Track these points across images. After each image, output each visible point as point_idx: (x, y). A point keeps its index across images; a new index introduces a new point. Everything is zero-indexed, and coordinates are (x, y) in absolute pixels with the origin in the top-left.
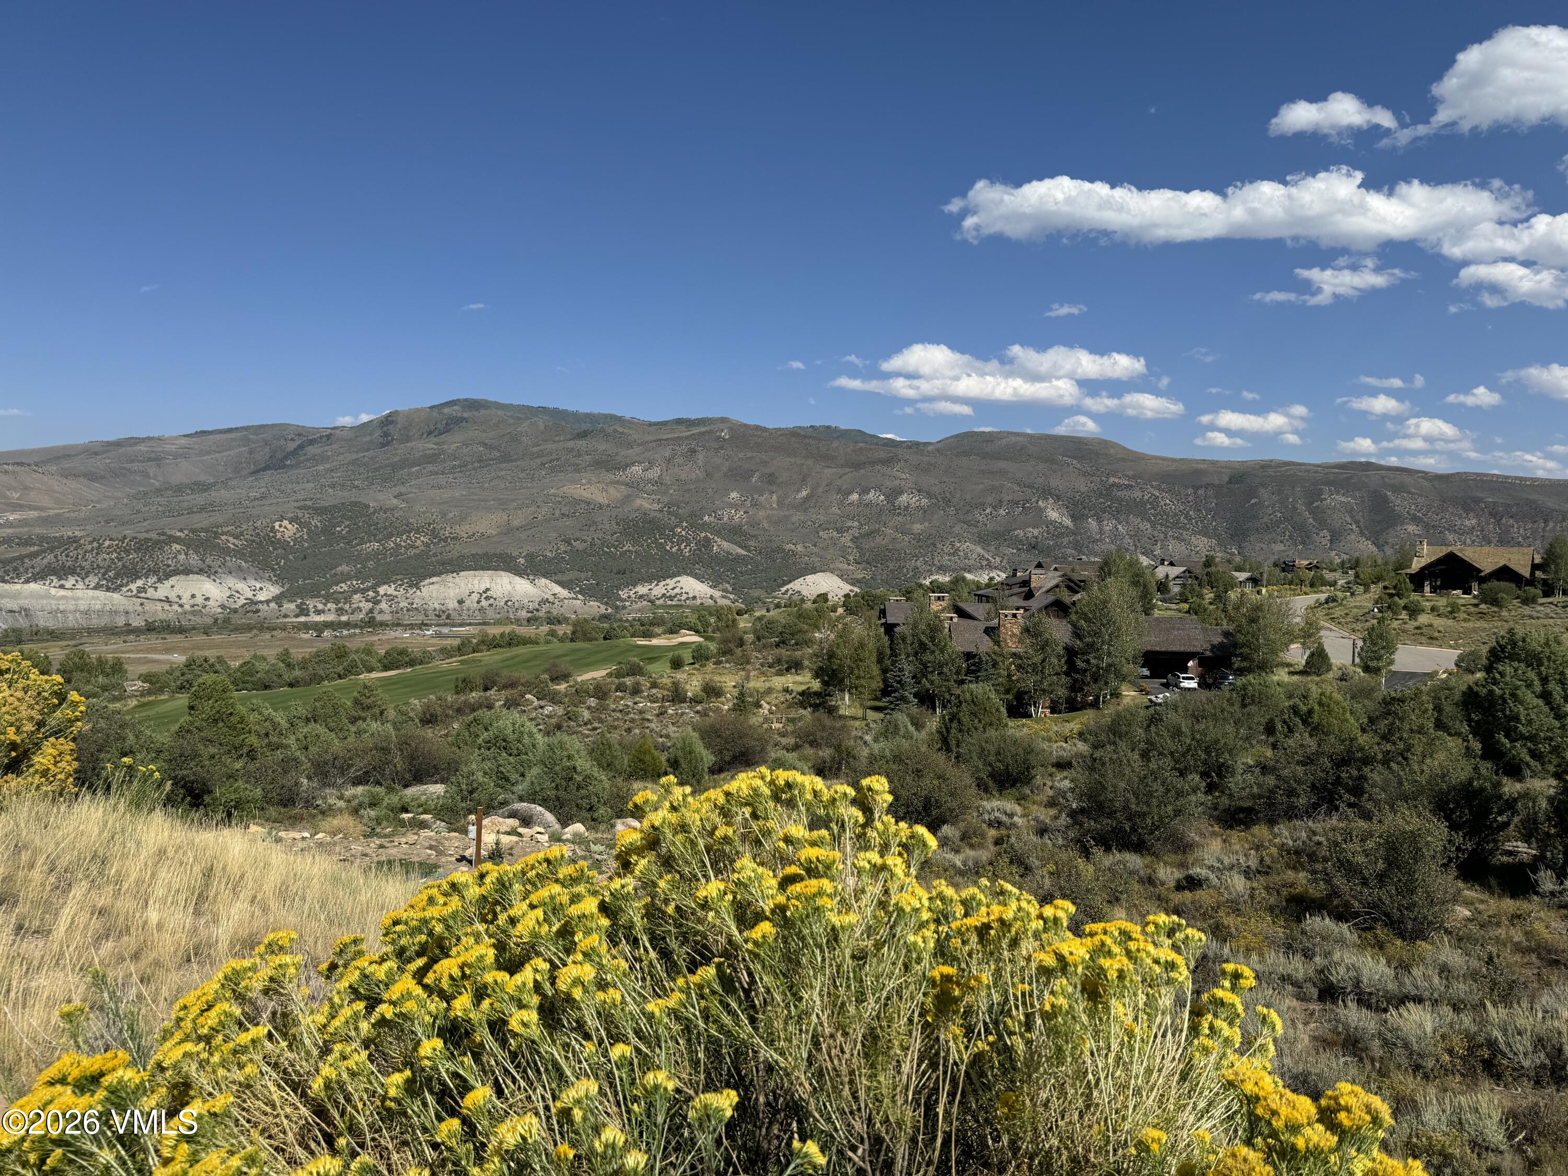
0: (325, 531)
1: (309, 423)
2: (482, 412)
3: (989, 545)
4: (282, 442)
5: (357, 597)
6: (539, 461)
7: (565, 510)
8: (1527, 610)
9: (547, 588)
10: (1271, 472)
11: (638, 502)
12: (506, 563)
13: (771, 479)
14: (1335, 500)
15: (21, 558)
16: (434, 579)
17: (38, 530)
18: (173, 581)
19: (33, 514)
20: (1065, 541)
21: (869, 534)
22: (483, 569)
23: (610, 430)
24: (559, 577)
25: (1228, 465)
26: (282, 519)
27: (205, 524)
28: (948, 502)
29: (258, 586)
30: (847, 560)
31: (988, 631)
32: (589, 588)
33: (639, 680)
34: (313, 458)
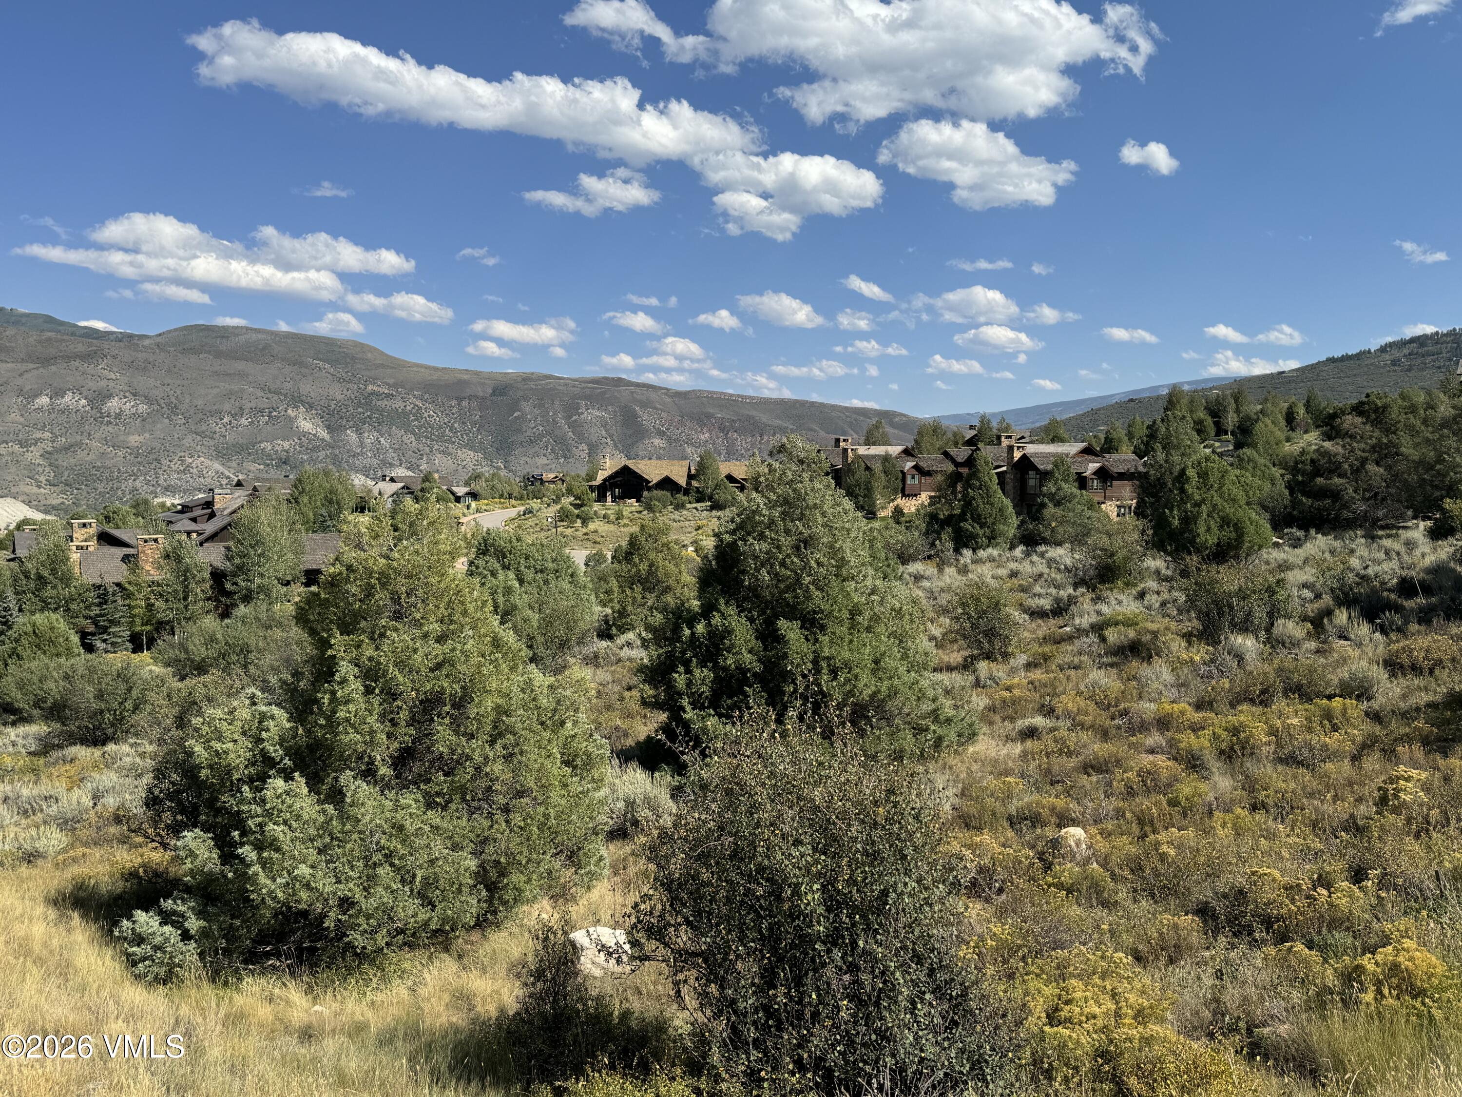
3: (230, 460)
8: (676, 515)
10: (532, 385)
14: (591, 414)
20: (322, 454)
21: (66, 449)
25: (490, 376)
28: (174, 409)
30: (36, 481)
31: (126, 559)
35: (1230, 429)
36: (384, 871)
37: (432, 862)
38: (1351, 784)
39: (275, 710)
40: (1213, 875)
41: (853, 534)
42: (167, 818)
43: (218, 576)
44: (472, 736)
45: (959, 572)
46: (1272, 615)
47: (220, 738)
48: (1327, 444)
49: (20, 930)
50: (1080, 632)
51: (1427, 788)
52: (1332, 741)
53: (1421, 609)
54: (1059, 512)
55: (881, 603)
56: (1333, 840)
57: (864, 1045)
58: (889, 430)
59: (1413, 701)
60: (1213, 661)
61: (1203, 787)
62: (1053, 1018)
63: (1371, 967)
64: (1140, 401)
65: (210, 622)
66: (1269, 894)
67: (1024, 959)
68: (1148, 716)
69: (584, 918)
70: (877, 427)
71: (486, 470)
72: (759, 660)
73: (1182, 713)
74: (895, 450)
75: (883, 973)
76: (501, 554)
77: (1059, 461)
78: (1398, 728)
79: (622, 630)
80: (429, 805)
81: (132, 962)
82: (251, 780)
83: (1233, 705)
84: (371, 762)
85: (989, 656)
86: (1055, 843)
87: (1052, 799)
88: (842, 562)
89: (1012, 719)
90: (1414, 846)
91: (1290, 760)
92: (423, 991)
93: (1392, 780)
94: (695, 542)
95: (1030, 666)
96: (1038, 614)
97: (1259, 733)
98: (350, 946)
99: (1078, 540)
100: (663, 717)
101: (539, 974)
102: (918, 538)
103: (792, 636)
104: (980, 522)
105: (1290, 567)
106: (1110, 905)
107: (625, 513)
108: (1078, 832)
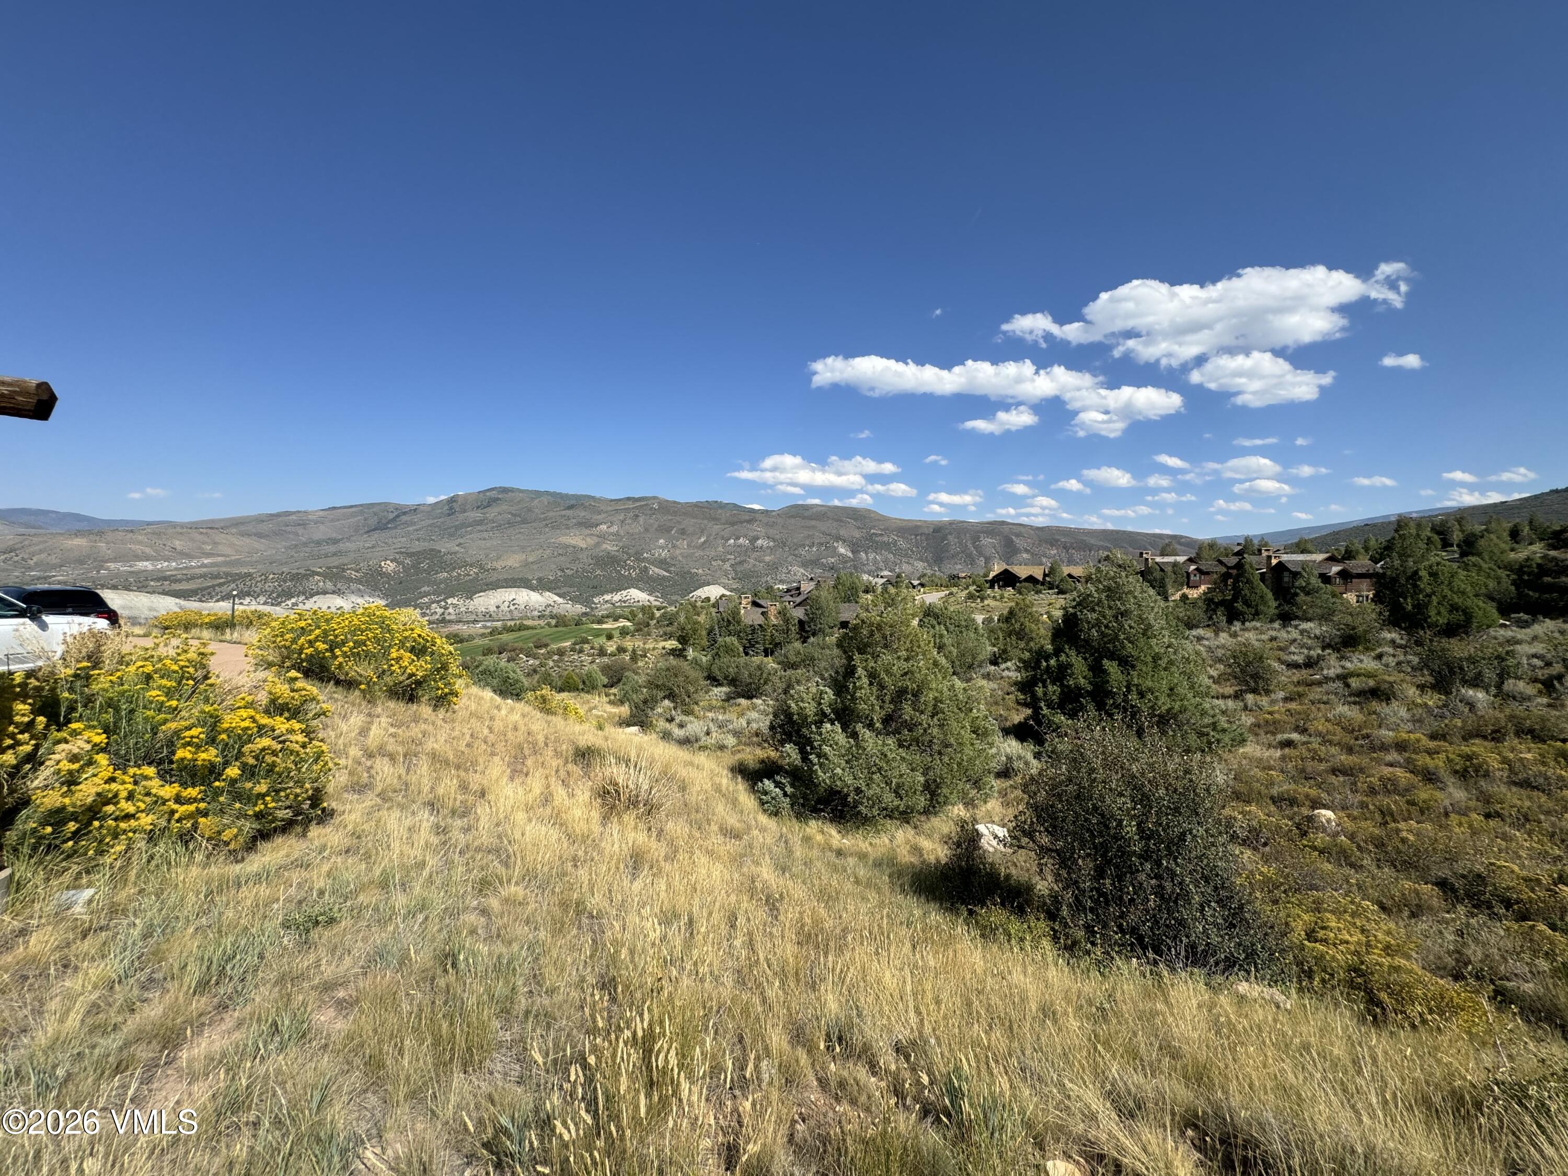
0: (413, 566)
1: (403, 502)
2: (510, 494)
3: (808, 568)
4: (385, 513)
5: (434, 605)
6: (544, 523)
7: (560, 552)
8: (1036, 597)
9: (550, 598)
11: (604, 546)
12: (525, 584)
13: (683, 532)
14: (986, 541)
15: (213, 586)
16: (482, 594)
17: (224, 569)
18: (315, 598)
19: (220, 559)
20: (849, 565)
21: (740, 563)
22: (511, 587)
23: (587, 504)
24: (557, 591)
25: (932, 523)
26: (386, 560)
27: (336, 564)
28: (784, 544)
29: (371, 600)
30: (728, 577)
31: (763, 613)
32: (575, 597)
33: (586, 646)
34: (406, 523)
35: (1455, 543)
36: (877, 777)
37: (901, 776)
39: (827, 689)
40: (1451, 859)
41: (1156, 610)
42: (778, 736)
43: (801, 622)
44: (922, 712)
45: (1231, 636)
46: (1503, 676)
47: (802, 701)
48: (1553, 553)
49: (717, 780)
50: (1327, 679)
54: (1308, 599)
55: (1175, 653)
57: (1167, 926)
58: (1178, 547)
60: (1444, 706)
61: (1439, 795)
62: (1311, 935)
64: (1375, 525)
65: (797, 645)
66: (1506, 881)
67: (1285, 892)
68: (1387, 740)
69: (983, 818)
70: (1169, 545)
71: (929, 572)
72: (1090, 683)
73: (1418, 741)
74: (1181, 559)
75: (1180, 883)
76: (936, 617)
77: (1307, 566)
79: (1004, 660)
80: (900, 746)
81: (762, 803)
82: (816, 723)
83: (1465, 739)
84: (872, 719)
85: (1254, 691)
86: (1310, 819)
87: (1306, 789)
88: (1149, 626)
89: (1274, 734)
91: (1526, 784)
92: (895, 843)
94: (1047, 613)
95: (1286, 699)
96: (1293, 666)
97: (1493, 762)
98: (859, 813)
99: (1325, 617)
100: (1029, 712)
101: (958, 845)
102: (1199, 613)
103: (1111, 670)
104: (1247, 603)
105: (1519, 642)
106: (1357, 867)
107: (1006, 595)
108: (1329, 814)
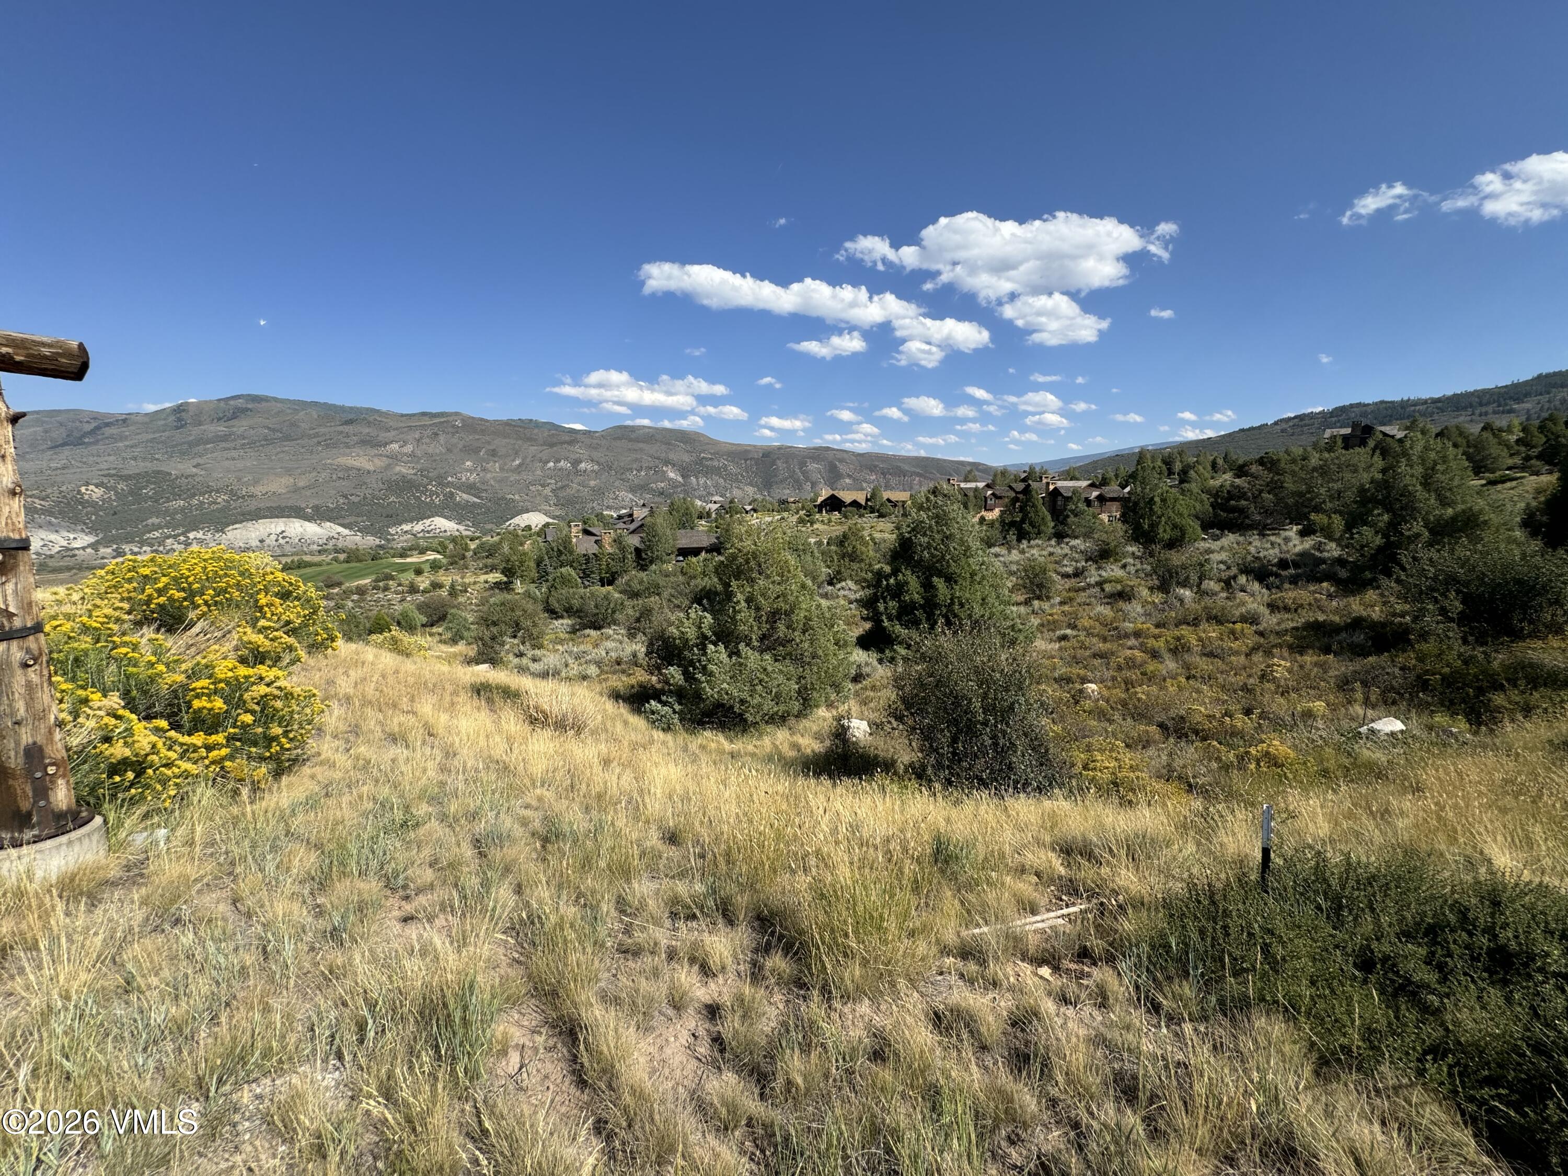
0: (131, 492)
1: (102, 410)
2: (264, 404)
3: (638, 493)
4: (78, 424)
5: (169, 541)
6: (315, 440)
7: (340, 475)
8: (859, 521)
9: (332, 529)
10: (782, 451)
11: (398, 469)
12: (297, 513)
13: (493, 453)
14: (813, 466)
16: (237, 526)
20: (680, 490)
21: (562, 488)
22: (277, 517)
23: (371, 419)
24: (341, 521)
25: (761, 447)
26: (87, 484)
28: (610, 468)
29: (72, 536)
30: (549, 503)
31: (596, 542)
32: (366, 527)
33: (391, 582)
34: (111, 437)
35: (1177, 472)
36: (759, 688)
37: (779, 685)
38: (1245, 668)
39: (706, 614)
40: (1166, 710)
43: (638, 551)
44: (794, 630)
45: (1020, 553)
46: (1201, 578)
47: (683, 627)
48: (1238, 481)
50: (1089, 586)
51: (1290, 671)
52: (1235, 645)
53: (1292, 576)
54: (1076, 520)
55: (986, 569)
56: (1233, 695)
58: (977, 473)
59: (1283, 626)
60: (1165, 602)
61: (1160, 667)
62: (1085, 767)
63: (1254, 752)
64: (1124, 457)
65: (637, 573)
66: (1196, 719)
68: (1129, 631)
70: (970, 472)
71: (759, 497)
72: (922, 598)
73: (1148, 629)
74: (981, 485)
75: (1009, 740)
77: (1075, 491)
78: (1274, 640)
79: (840, 581)
80: (776, 660)
81: (652, 722)
82: (698, 645)
83: (1176, 626)
84: (751, 639)
85: (1039, 598)
86: (1081, 691)
87: (1077, 671)
88: (968, 548)
89: (1054, 631)
90: (1280, 700)
91: (1211, 655)
92: (776, 742)
93: (1268, 666)
95: (1062, 603)
96: (1066, 576)
97: (1193, 641)
98: (745, 720)
99: (1087, 536)
100: (872, 624)
101: (832, 739)
102: (996, 533)
103: (940, 586)
104: (1032, 524)
105: (1212, 552)
106: (1111, 721)
107: (833, 518)
108: (1093, 686)
